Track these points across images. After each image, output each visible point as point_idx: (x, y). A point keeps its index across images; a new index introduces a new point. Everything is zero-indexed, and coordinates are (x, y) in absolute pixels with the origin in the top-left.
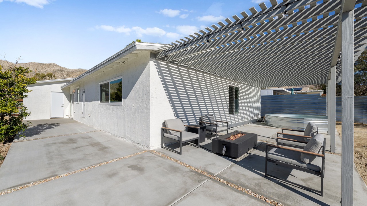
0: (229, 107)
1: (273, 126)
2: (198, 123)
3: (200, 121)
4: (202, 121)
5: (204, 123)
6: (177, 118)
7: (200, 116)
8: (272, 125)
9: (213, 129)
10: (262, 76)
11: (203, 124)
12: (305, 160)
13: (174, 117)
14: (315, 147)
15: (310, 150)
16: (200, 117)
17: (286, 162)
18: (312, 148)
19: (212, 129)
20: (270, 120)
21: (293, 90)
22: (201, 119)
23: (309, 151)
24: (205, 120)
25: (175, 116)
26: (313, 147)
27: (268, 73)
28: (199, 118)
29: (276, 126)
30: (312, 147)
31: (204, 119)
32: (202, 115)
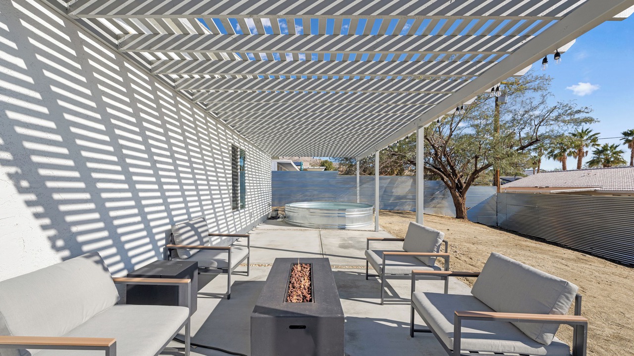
0: (231, 195)
1: (302, 225)
2: (162, 250)
3: (167, 243)
4: (174, 243)
5: (183, 248)
6: (66, 253)
7: (169, 227)
8: (299, 224)
9: (216, 264)
10: (319, 138)
11: (179, 252)
12: (545, 337)
13: (52, 253)
14: (566, 300)
15: (554, 310)
16: (166, 232)
17: (496, 351)
18: (560, 304)
19: (212, 263)
20: (296, 215)
22: (170, 236)
23: (554, 313)
24: (187, 239)
25: (54, 247)
26: (562, 301)
27: (328, 135)
28: (164, 235)
29: (307, 225)
30: (560, 302)
31: (184, 237)
32: (173, 223)
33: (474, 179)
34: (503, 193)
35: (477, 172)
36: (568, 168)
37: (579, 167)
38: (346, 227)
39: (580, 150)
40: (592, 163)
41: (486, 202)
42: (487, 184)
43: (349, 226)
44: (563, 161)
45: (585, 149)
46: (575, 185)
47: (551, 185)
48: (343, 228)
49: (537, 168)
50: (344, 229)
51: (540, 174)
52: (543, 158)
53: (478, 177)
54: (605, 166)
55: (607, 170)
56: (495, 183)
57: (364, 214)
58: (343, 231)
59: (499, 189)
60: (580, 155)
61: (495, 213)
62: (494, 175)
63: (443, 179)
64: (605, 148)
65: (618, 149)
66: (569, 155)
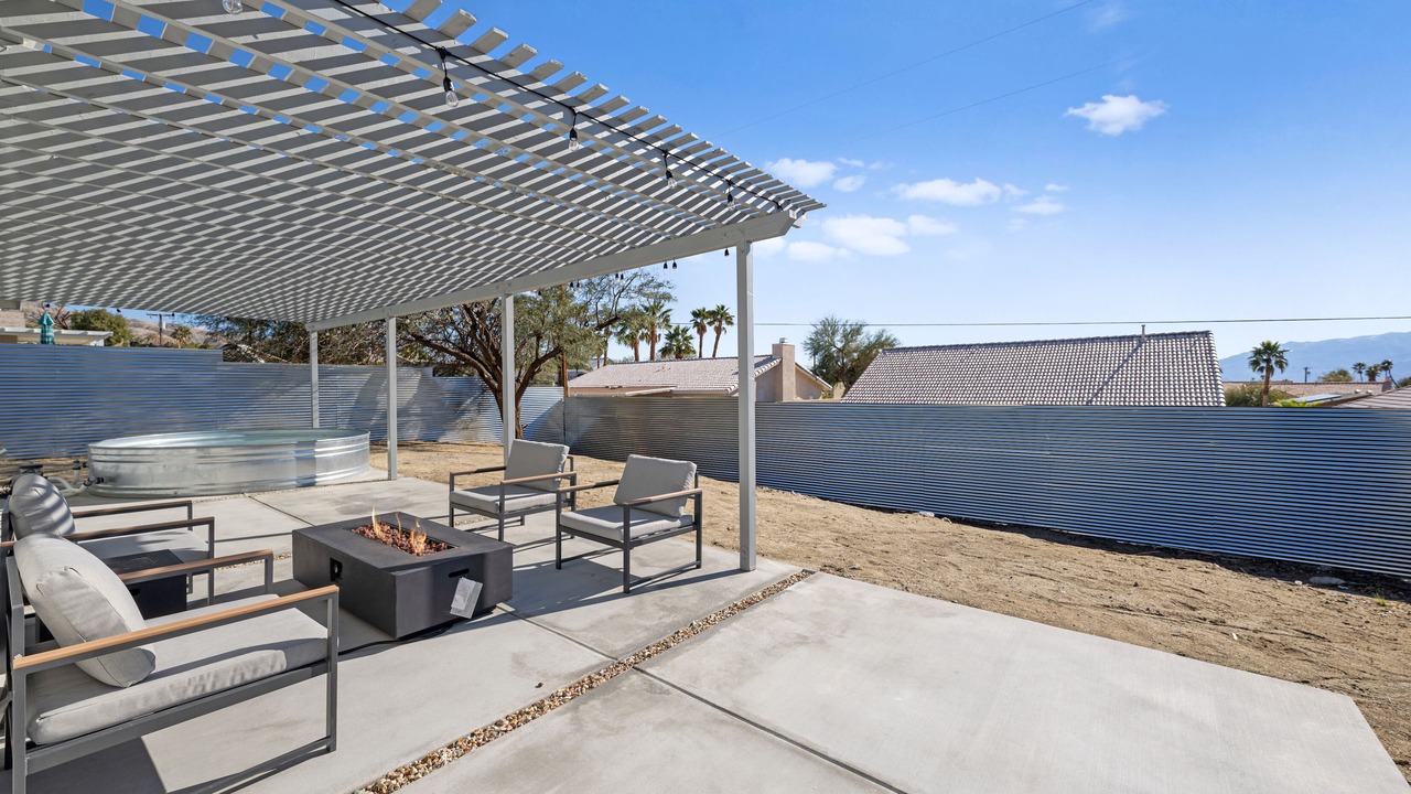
21: (49, 323)
29: (193, 489)
33: (534, 373)
34: (572, 397)
35: (538, 361)
36: (641, 360)
37: (652, 357)
38: (317, 480)
39: (653, 333)
40: (665, 351)
41: (550, 414)
42: (547, 384)
43: (323, 477)
44: (634, 345)
45: (658, 331)
46: (650, 384)
47: (624, 385)
48: (309, 483)
49: (603, 356)
50: (312, 485)
51: (609, 367)
52: (612, 341)
53: (540, 370)
54: (677, 357)
55: (680, 363)
56: (561, 382)
57: (356, 448)
58: (312, 490)
59: (566, 389)
60: (653, 339)
61: (561, 431)
62: (559, 367)
63: (482, 374)
64: (677, 332)
65: (688, 334)
66: (642, 338)
